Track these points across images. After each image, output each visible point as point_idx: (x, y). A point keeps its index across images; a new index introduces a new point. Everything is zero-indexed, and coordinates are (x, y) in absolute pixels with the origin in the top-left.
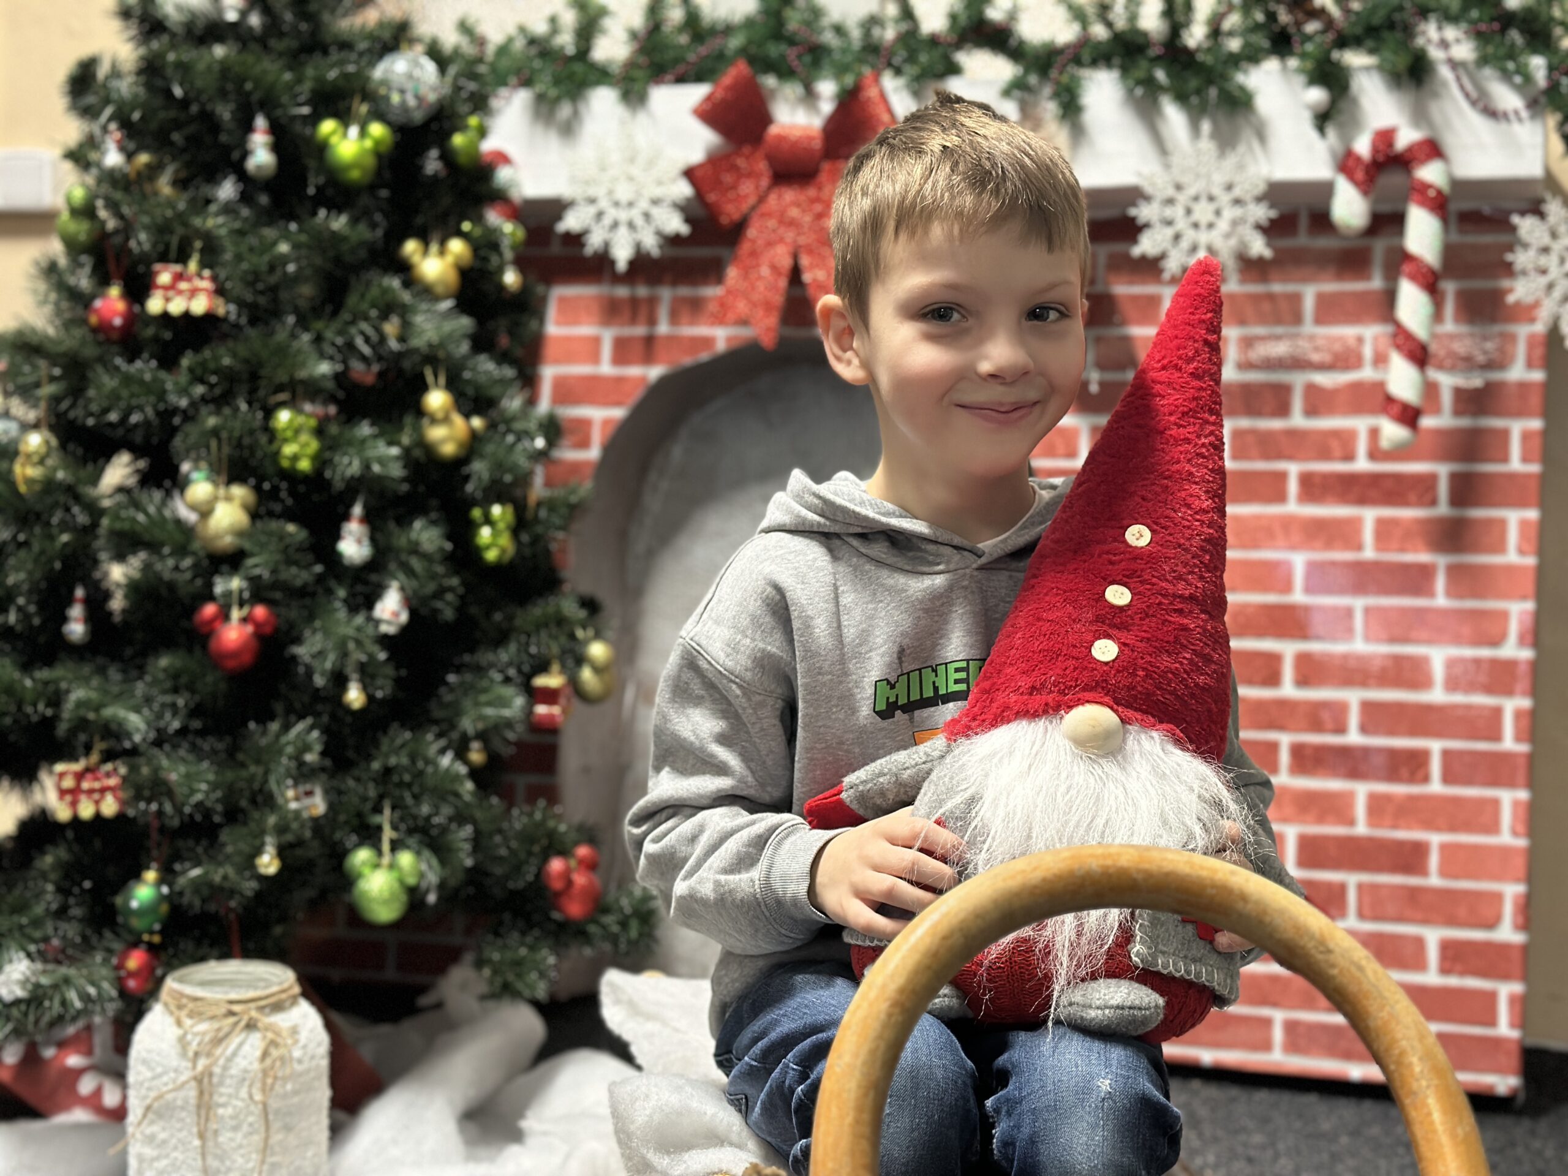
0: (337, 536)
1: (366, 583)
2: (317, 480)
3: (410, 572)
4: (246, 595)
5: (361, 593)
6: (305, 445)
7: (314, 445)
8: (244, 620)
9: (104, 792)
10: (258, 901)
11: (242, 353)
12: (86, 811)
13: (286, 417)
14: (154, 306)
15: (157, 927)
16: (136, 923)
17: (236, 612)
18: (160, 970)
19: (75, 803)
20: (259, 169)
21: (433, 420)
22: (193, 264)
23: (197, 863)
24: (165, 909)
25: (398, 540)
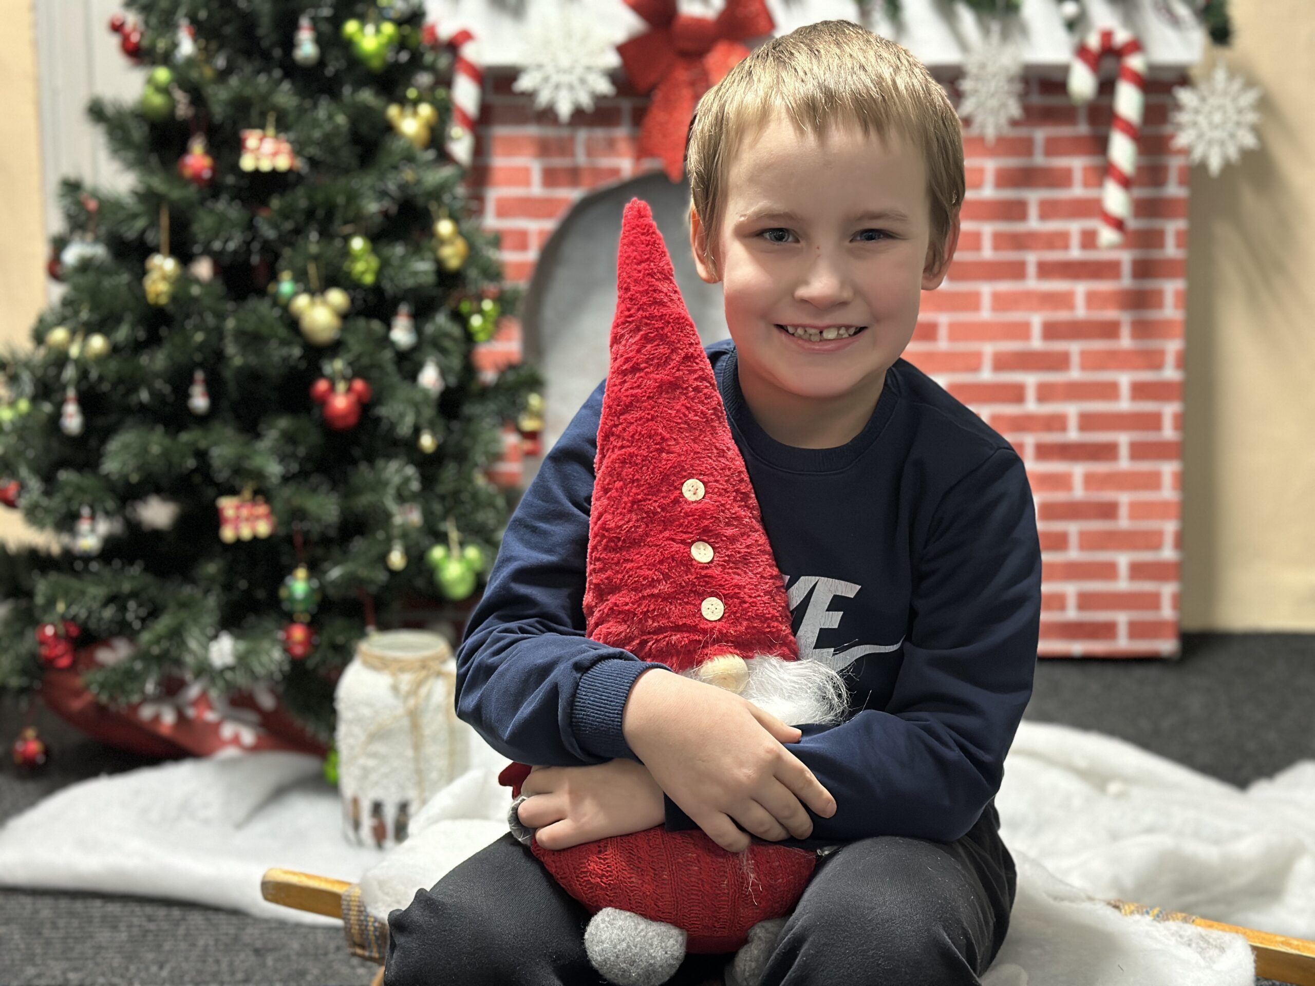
0: (390, 328)
1: (411, 362)
2: (377, 289)
3: (443, 351)
7: (375, 263)
8: (349, 390)
9: (257, 518)
10: (386, 588)
11: (320, 197)
12: (246, 533)
13: (358, 244)
14: (247, 163)
15: (314, 609)
16: (299, 607)
17: (341, 387)
18: (316, 639)
19: (237, 528)
20: (306, 59)
21: (442, 242)
22: (271, 131)
23: (336, 564)
24: (317, 598)
25: (429, 329)
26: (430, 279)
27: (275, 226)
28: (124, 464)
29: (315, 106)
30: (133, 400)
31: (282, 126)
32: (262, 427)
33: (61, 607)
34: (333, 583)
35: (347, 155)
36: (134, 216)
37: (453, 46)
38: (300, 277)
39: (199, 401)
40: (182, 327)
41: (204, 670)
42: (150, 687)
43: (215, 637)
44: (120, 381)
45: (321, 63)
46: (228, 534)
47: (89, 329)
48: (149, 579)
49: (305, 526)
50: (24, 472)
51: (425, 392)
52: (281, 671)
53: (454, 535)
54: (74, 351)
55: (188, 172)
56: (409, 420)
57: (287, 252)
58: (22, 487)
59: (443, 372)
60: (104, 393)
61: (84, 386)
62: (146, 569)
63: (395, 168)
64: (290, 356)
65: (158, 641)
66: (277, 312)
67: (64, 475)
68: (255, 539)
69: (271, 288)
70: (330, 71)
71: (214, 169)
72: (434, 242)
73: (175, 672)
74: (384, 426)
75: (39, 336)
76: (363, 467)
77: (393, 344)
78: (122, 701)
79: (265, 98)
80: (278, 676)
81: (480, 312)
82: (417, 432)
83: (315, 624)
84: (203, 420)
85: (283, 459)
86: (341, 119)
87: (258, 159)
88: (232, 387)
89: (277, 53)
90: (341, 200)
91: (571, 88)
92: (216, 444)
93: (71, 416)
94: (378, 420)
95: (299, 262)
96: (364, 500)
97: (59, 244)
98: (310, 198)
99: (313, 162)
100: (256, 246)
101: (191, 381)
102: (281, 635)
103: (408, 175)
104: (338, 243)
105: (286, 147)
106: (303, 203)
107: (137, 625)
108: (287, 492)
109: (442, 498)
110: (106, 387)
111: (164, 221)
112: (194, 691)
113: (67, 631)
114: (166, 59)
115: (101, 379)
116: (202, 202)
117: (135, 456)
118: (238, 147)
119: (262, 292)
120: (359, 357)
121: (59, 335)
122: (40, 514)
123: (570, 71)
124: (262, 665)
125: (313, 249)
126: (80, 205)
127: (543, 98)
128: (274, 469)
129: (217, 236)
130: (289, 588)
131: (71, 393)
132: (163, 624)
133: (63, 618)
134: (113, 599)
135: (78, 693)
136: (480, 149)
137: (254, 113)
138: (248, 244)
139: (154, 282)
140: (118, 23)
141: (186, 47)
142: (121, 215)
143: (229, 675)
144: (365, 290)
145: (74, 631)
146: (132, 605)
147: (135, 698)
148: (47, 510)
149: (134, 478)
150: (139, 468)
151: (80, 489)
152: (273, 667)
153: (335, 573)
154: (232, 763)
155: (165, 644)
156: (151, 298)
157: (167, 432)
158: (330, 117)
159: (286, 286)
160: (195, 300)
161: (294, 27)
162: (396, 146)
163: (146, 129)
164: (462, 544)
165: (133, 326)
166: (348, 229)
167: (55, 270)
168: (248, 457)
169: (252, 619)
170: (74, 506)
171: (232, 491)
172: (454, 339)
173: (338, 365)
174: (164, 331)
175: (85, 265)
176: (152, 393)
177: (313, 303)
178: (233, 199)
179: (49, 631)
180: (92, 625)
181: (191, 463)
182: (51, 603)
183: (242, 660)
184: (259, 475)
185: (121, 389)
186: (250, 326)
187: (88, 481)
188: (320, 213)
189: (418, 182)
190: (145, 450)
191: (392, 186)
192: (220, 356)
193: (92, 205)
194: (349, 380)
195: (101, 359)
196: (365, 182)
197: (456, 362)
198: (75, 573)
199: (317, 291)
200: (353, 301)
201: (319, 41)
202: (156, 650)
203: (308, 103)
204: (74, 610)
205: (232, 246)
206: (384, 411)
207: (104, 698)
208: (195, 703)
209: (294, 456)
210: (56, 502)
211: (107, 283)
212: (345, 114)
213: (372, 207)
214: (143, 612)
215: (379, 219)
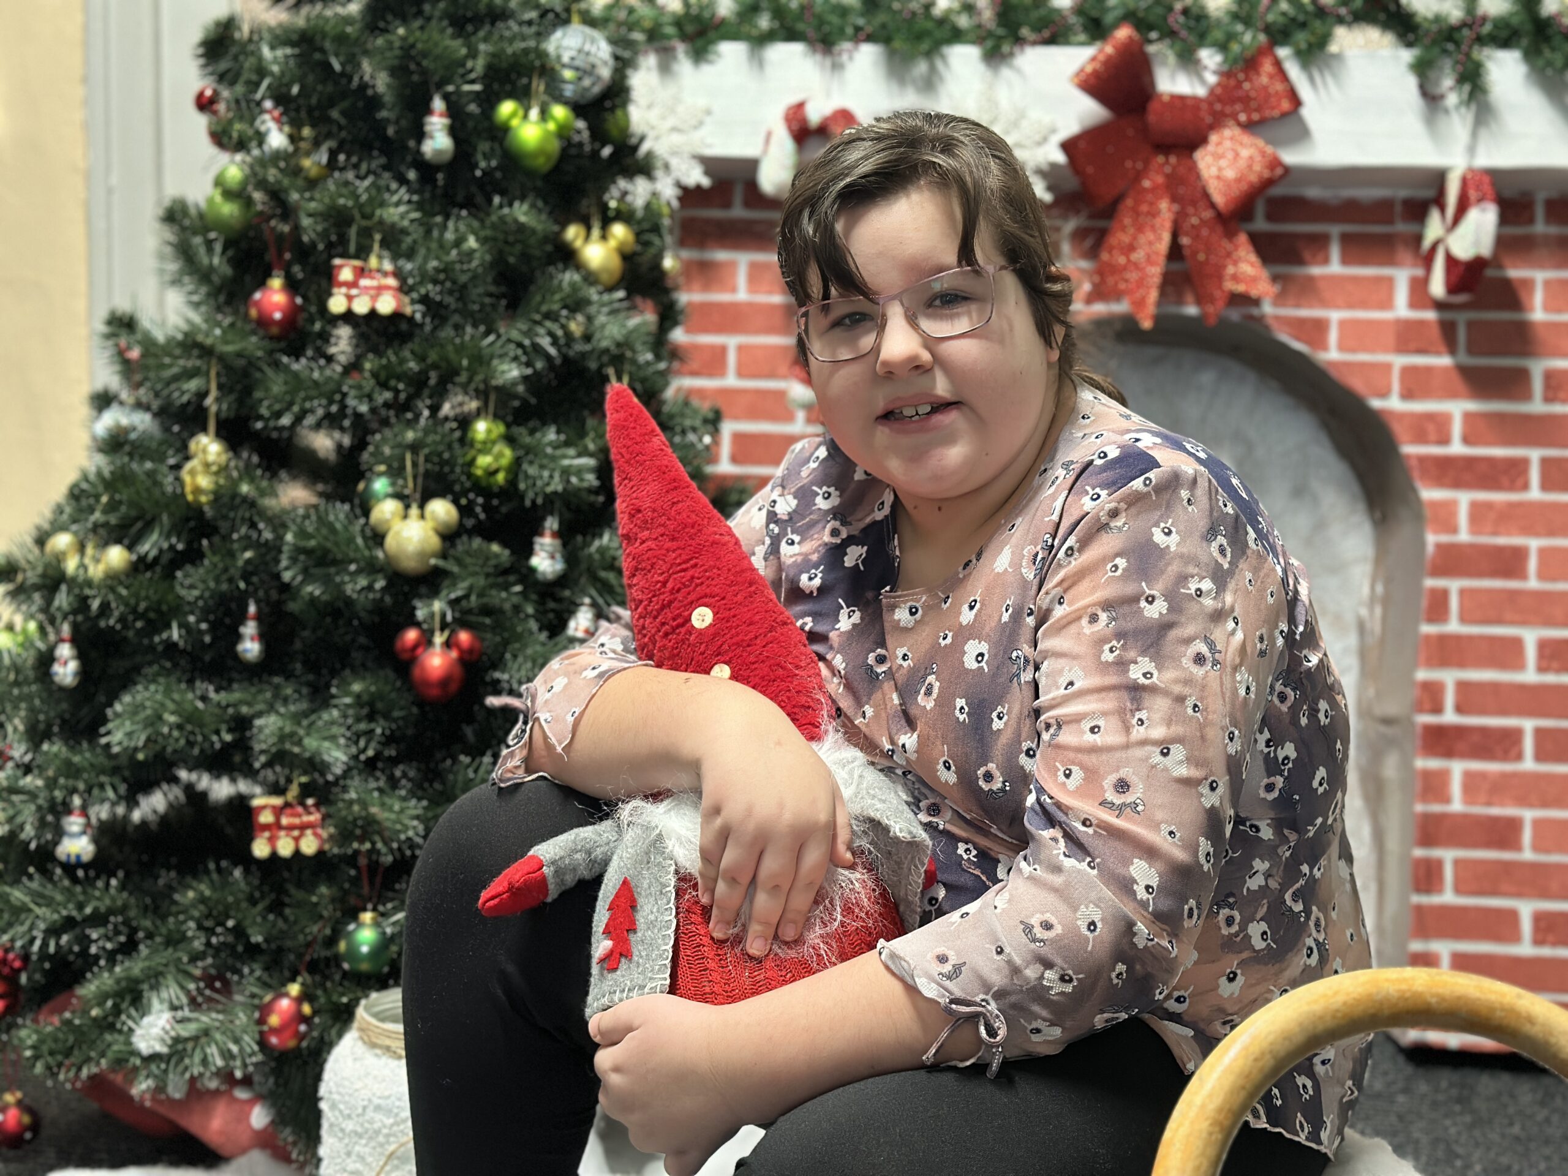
0: (529, 552)
1: (559, 600)
4: (448, 618)
5: (553, 610)
6: (500, 457)
7: (508, 456)
8: (447, 645)
9: (303, 827)
12: (285, 848)
14: (337, 304)
17: (439, 639)
19: (272, 840)
20: (438, 155)
25: (589, 551)
26: (591, 482)
27: (370, 397)
29: (446, 221)
30: (159, 639)
32: (332, 690)
38: (396, 476)
39: (250, 647)
40: (226, 538)
44: (135, 612)
45: (459, 160)
46: (260, 849)
47: (105, 536)
55: (253, 313)
60: (111, 629)
61: (82, 619)
64: (371, 588)
68: (298, 858)
69: (361, 486)
71: (291, 308)
76: (465, 760)
77: (533, 570)
79: (368, 211)
87: (350, 298)
93: (64, 661)
99: (429, 305)
105: (392, 283)
110: (112, 620)
111: (213, 386)
116: (272, 357)
117: (145, 725)
120: (467, 594)
121: (62, 541)
128: (337, 754)
130: (350, 936)
131: (66, 629)
139: (192, 473)
141: (275, 138)
144: (491, 496)
149: (141, 756)
150: (148, 740)
151: (71, 769)
158: (459, 242)
159: (379, 484)
161: (423, 110)
165: (166, 537)
166: (472, 407)
171: (274, 786)
173: (437, 606)
174: (205, 544)
176: (185, 631)
177: (404, 515)
181: (228, 738)
184: (315, 765)
185: (137, 626)
186: (315, 544)
187: (81, 755)
189: (591, 337)
190: (160, 718)
193: (134, 355)
194: (450, 629)
195: (112, 580)
199: (413, 499)
200: (464, 514)
203: (434, 220)
215: (520, 389)
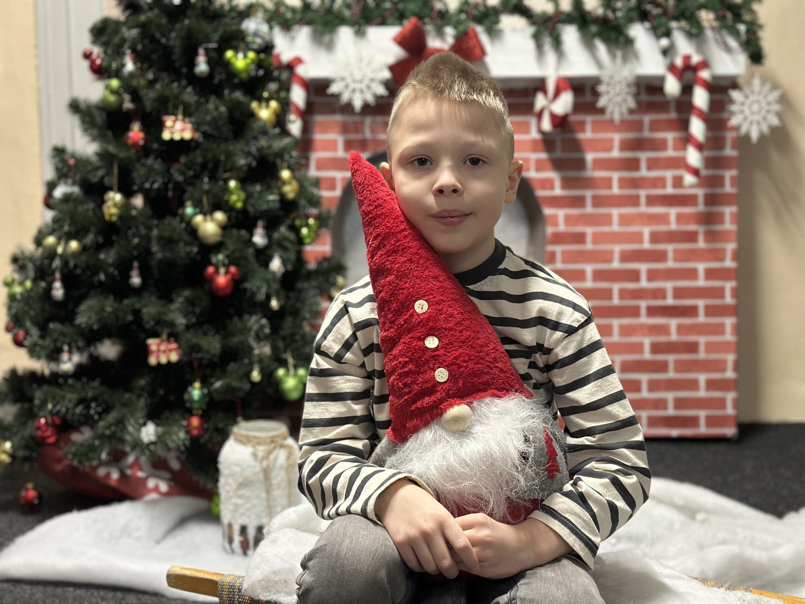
0: (252, 235)
1: (265, 255)
2: (244, 210)
3: (284, 249)
4: (227, 262)
5: (263, 259)
6: (239, 196)
7: (243, 195)
8: (227, 272)
9: (171, 350)
10: (248, 394)
11: (209, 156)
12: (163, 360)
13: (232, 184)
14: (166, 135)
15: (204, 407)
16: (196, 406)
17: (222, 270)
18: (206, 426)
19: (158, 357)
20: (202, 73)
21: (284, 183)
22: (180, 117)
23: (218, 379)
24: (207, 399)
25: (276, 235)
26: (277, 205)
27: (183, 174)
28: (90, 318)
29: (207, 101)
30: (95, 279)
31: (187, 114)
32: (174, 296)
33: (50, 406)
34: (216, 390)
35: (226, 130)
36: (98, 168)
37: (290, 67)
38: (197, 205)
39: (136, 280)
40: (126, 233)
41: (138, 445)
42: (104, 456)
43: (145, 424)
44: (88, 267)
45: (211, 75)
46: (153, 361)
47: (69, 237)
48: (104, 389)
49: (200, 355)
50: (28, 324)
51: (274, 273)
52: (184, 445)
53: (291, 361)
54: (60, 250)
55: (130, 142)
56: (264, 290)
57: (190, 189)
58: (27, 333)
59: (284, 262)
60: (78, 275)
61: (66, 271)
62: (102, 384)
63: (255, 138)
64: (191, 252)
65: (109, 427)
66: (183, 225)
67: (52, 325)
68: (169, 363)
69: (180, 211)
70: (216, 81)
71: (145, 139)
72: (279, 183)
73: (120, 447)
74: (249, 294)
75: (38, 241)
76: (235, 319)
77: (254, 245)
78: (87, 464)
79: (177, 97)
80: (183, 448)
81: (307, 225)
82: (268, 298)
83: (205, 416)
84: (138, 292)
85: (185, 316)
86: (223, 109)
87: (172, 133)
88: (156, 271)
89: (184, 70)
90: (223, 158)
91: (362, 91)
92: (146, 306)
93: (57, 289)
94: (245, 290)
95: (197, 195)
96: (235, 340)
97: (51, 186)
98: (204, 157)
99: (205, 135)
100: (171, 186)
101: (131, 268)
102: (185, 423)
103: (263, 142)
104: (221, 183)
105: (189, 126)
106: (200, 160)
107: (96, 417)
108: (189, 336)
109: (284, 339)
110: (79, 271)
111: (116, 171)
112: (131, 459)
113: (53, 421)
114: (117, 74)
115: (76, 266)
116: (139, 159)
117: (96, 313)
118: (161, 126)
119: (174, 214)
120: (233, 252)
121: (51, 240)
122: (38, 349)
123: (361, 81)
124: (173, 441)
125: (206, 187)
126: (64, 162)
127: (345, 98)
128: (181, 321)
129: (147, 180)
130: (189, 393)
131: (58, 275)
132: (112, 417)
133: (51, 412)
134: (81, 401)
135: (60, 460)
136: (306, 129)
137: (170, 105)
138: (166, 184)
139: (109, 208)
140: (88, 53)
141: (130, 66)
142: (89, 168)
143: (152, 447)
144: (237, 212)
145: (58, 421)
146: (93, 405)
147: (95, 463)
148: (42, 347)
149: (95, 327)
150: (99, 321)
151: (63, 334)
152: (180, 443)
153: (218, 384)
154: (153, 502)
155: (113, 428)
156: (107, 217)
157: (116, 299)
158: (216, 108)
159: (189, 210)
160: (134, 218)
161: (195, 54)
162: (256, 125)
163: (104, 116)
164: (296, 367)
165: (96, 236)
166: (227, 175)
167: (48, 202)
168: (165, 313)
169: (167, 413)
170: (59, 344)
171: (156, 335)
172: (291, 242)
173: (221, 257)
174: (114, 238)
175: (67, 198)
176: (107, 275)
177: (205, 220)
178: (157, 158)
179: (43, 421)
180: (69, 417)
181: (130, 318)
182: (44, 403)
183: (160, 438)
184: (172, 324)
185: (88, 273)
186: (167, 234)
187: (67, 329)
188: (210, 166)
189: (269, 147)
190: (103, 310)
191: (253, 149)
192: (148, 252)
193: (72, 162)
194: (227, 266)
195: (75, 255)
196: (237, 147)
197: (292, 256)
198: (59, 386)
199: (207, 212)
200: (229, 218)
201: (209, 62)
202: (108, 432)
203: (203, 100)
204: (58, 408)
205: (156, 186)
206: (248, 285)
207: (75, 463)
208: (131, 467)
209: (193, 312)
210: (47, 342)
211: (80, 208)
212: (225, 106)
213: (242, 162)
214: (100, 409)
215: (245, 169)
